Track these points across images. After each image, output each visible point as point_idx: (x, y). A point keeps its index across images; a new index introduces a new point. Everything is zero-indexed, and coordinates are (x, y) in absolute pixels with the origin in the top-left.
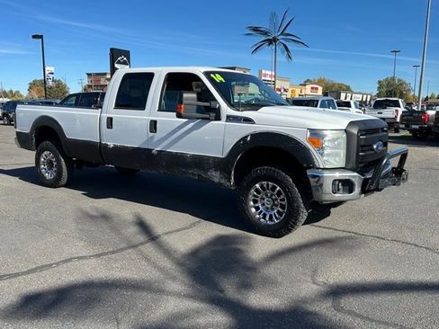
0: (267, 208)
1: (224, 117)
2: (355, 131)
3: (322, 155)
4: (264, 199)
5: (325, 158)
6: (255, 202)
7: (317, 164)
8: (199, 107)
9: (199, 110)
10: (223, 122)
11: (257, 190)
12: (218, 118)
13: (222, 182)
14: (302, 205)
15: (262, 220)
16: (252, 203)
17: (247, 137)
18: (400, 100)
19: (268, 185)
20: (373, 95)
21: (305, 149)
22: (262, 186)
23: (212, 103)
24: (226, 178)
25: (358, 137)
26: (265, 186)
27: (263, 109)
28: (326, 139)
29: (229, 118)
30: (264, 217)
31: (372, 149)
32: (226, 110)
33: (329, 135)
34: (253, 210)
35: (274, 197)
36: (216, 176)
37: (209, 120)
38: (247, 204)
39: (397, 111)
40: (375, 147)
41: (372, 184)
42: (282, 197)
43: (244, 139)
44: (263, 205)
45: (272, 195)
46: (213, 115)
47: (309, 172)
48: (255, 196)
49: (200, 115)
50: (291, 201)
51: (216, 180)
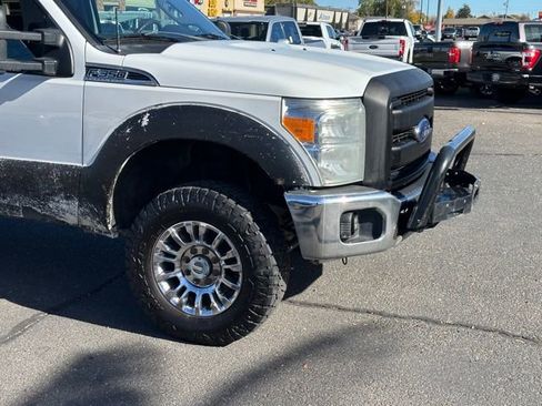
0: (197, 280)
1: (79, 68)
2: (382, 99)
3: (316, 155)
4: (188, 261)
5: (323, 164)
6: (168, 267)
7: (306, 177)
8: (12, 44)
9: (14, 49)
10: (77, 81)
11: (171, 242)
12: (65, 71)
13: (87, 222)
14: (276, 272)
15: (186, 308)
16: (160, 271)
17: (140, 116)
18: (406, 22)
19: (196, 228)
20: (352, 11)
21: (279, 145)
22: (182, 232)
23: (48, 33)
24: (94, 215)
25: (389, 112)
26: (190, 230)
27: (175, 50)
28: (324, 119)
29: (93, 71)
30: (191, 301)
31: (412, 137)
32: (83, 50)
33: (329, 110)
34: (165, 287)
35: (211, 255)
36: (69, 211)
37: (41, 74)
38: (148, 273)
39: (402, 42)
40: (417, 131)
41: (420, 215)
42: (229, 255)
43: (134, 121)
44: (187, 273)
45: (206, 250)
46: (51, 63)
47: (289, 197)
48: (167, 254)
49: (19, 64)
50: (251, 263)
51: (71, 220)
